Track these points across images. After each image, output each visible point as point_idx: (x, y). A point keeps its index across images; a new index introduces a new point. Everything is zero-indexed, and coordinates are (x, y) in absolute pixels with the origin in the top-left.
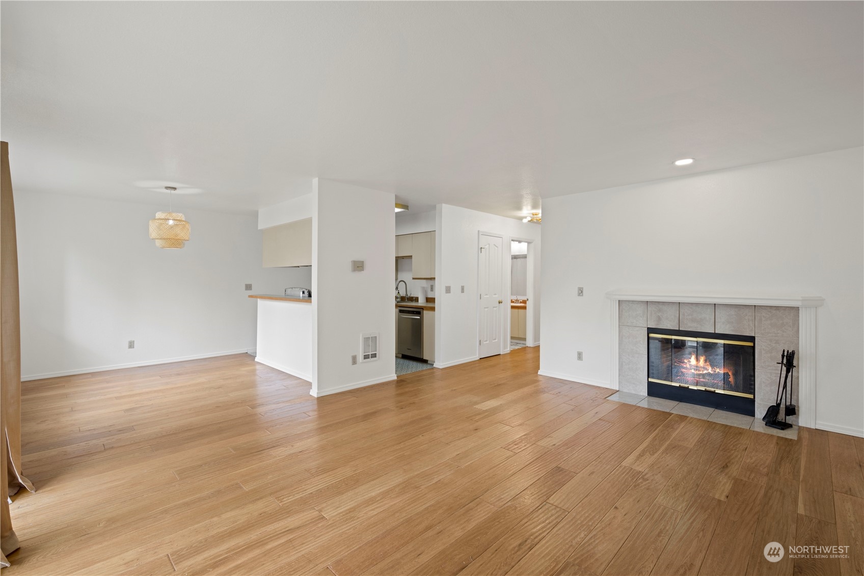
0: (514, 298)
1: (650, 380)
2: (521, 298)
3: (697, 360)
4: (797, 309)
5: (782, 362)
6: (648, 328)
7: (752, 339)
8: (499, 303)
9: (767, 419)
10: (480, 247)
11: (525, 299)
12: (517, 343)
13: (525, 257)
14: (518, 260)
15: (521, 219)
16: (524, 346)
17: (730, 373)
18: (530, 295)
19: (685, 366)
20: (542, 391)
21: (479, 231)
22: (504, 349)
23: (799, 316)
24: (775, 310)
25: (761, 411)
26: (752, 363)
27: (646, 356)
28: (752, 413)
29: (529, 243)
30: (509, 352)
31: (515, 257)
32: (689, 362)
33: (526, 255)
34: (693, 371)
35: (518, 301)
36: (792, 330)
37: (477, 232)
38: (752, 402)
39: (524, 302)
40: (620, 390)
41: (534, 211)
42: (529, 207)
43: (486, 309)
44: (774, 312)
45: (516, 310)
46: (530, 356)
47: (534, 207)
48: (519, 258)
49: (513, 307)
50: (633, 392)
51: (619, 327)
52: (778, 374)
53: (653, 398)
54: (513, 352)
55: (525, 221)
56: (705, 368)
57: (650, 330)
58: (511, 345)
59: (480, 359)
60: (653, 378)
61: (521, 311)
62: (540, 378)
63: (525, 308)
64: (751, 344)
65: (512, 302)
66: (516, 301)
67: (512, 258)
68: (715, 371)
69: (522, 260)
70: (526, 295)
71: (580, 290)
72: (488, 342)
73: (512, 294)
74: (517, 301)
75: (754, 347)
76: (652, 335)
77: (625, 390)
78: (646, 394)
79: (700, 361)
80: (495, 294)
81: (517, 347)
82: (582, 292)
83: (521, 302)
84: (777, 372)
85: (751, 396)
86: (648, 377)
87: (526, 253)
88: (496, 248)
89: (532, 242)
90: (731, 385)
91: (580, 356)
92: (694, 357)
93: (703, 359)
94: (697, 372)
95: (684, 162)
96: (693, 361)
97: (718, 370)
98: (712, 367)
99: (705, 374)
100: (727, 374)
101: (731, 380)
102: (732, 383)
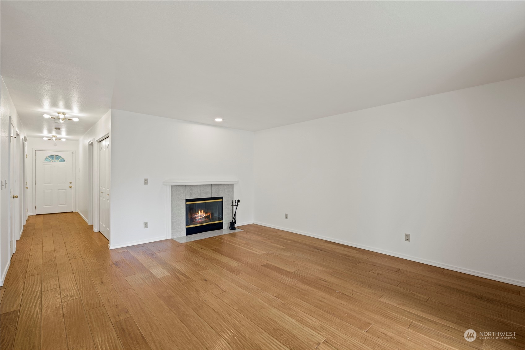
1: (187, 227)
3: (201, 212)
4: (233, 185)
5: (233, 205)
7: (222, 198)
10: (11, 135)
19: (197, 216)
21: (10, 117)
23: (234, 187)
26: (222, 208)
27: (185, 215)
28: (222, 228)
32: (198, 214)
34: (199, 217)
38: (222, 223)
40: (172, 238)
44: (228, 186)
50: (179, 237)
51: (172, 201)
56: (203, 215)
57: (187, 201)
64: (221, 200)
75: (223, 201)
76: (187, 203)
78: (185, 235)
91: (146, 225)
92: (200, 211)
93: (202, 211)
94: (201, 217)
95: (219, 120)
96: (199, 213)
97: (207, 215)
98: (205, 214)
99: (203, 218)
100: (209, 215)
101: (210, 217)
102: (211, 218)
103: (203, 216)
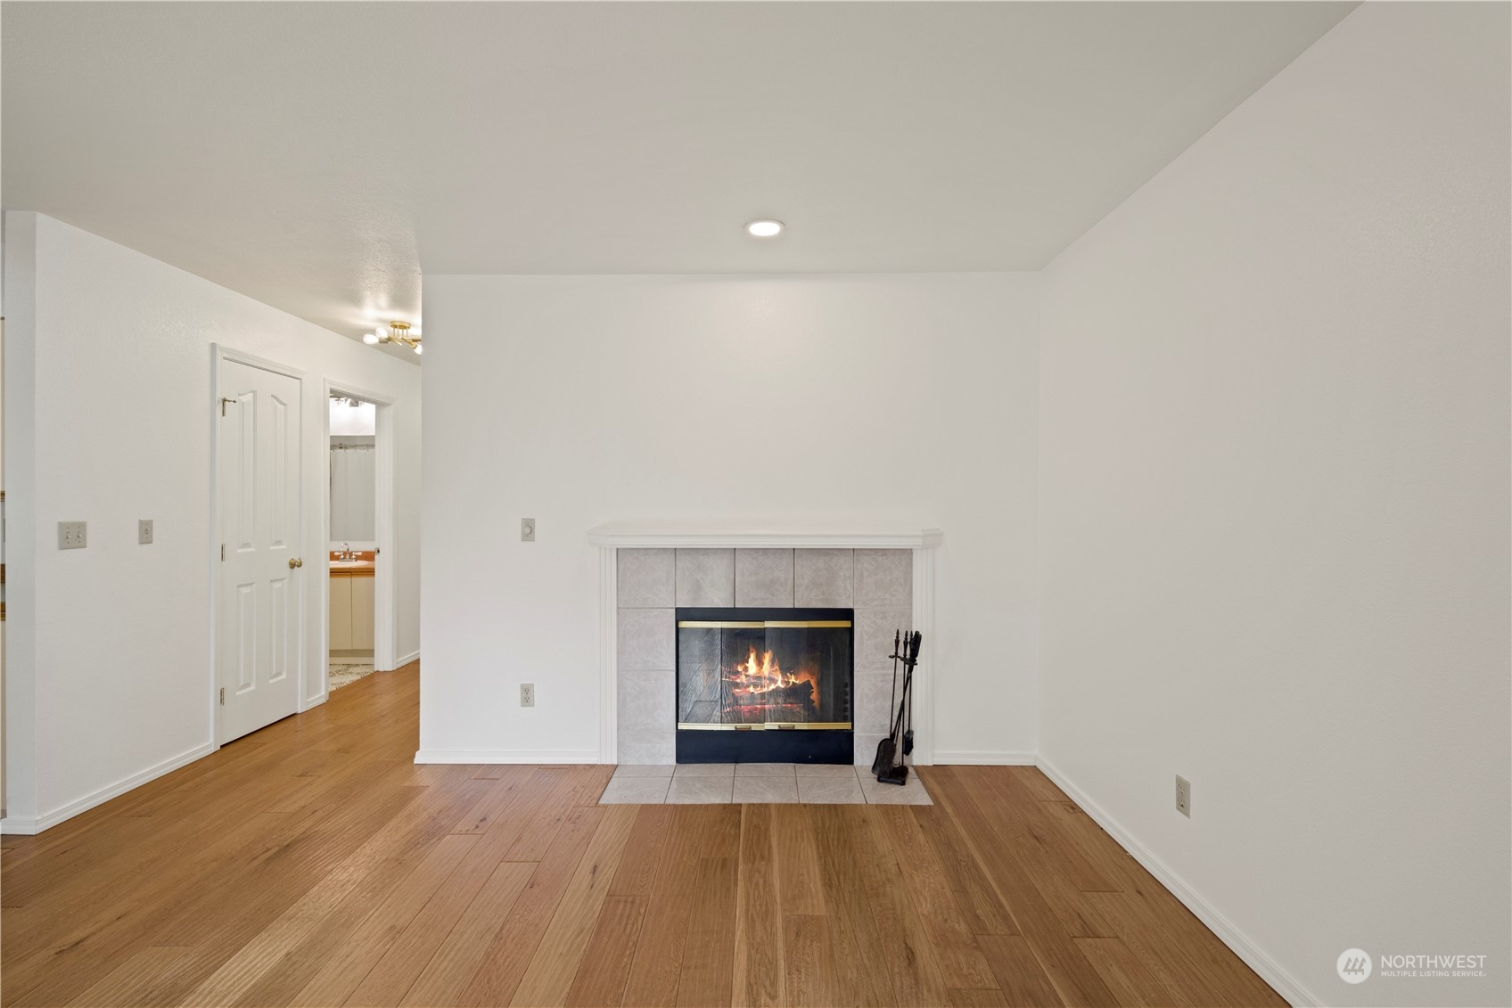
0: (339, 547)
1: (682, 726)
2: (359, 547)
3: (760, 663)
4: (907, 553)
5: (896, 653)
6: (677, 609)
7: (848, 614)
8: (292, 566)
9: (878, 769)
10: (219, 396)
11: (369, 547)
12: (349, 665)
13: (368, 443)
14: (349, 451)
15: (357, 334)
16: (369, 671)
17: (813, 683)
18: (384, 539)
19: (738, 681)
20: (431, 833)
21: (213, 346)
22: (308, 696)
23: (912, 565)
24: (882, 555)
25: (865, 754)
26: (847, 661)
27: (674, 673)
28: (848, 759)
29: (380, 405)
30: (323, 700)
31: (339, 444)
32: (746, 669)
33: (373, 437)
34: (751, 689)
35: (351, 554)
36: (904, 591)
37: (207, 349)
38: (849, 735)
39: (369, 556)
40: (622, 763)
41: (398, 316)
42: (383, 300)
43: (245, 590)
44: (880, 559)
45: (344, 581)
46: (385, 701)
47: (400, 300)
48: (355, 446)
49: (334, 573)
50: (648, 762)
51: (618, 612)
52: (890, 675)
53: (687, 765)
54: (337, 698)
55: (370, 339)
56: (773, 681)
57: (683, 614)
58: (332, 675)
59: (222, 747)
60: (686, 721)
61: (360, 581)
62: (422, 779)
63: (370, 572)
64: (846, 624)
65: (333, 557)
66: (345, 554)
67: (333, 447)
68: (788, 682)
69: (360, 452)
70: (373, 539)
71: (528, 525)
72: (252, 688)
73: (332, 537)
74: (348, 555)
75: (851, 630)
76: (683, 624)
77: (631, 762)
78: (673, 761)
79: (763, 664)
80: (278, 543)
81: (348, 679)
82: (532, 531)
83: (358, 558)
84: (888, 672)
85: (845, 726)
86: (677, 721)
87: (373, 433)
88: (282, 407)
89: (389, 405)
90: (814, 707)
91: (527, 695)
92: (752, 656)
93: (767, 657)
94: (758, 691)
95: (765, 229)
96: (752, 664)
97: (793, 679)
98: (784, 675)
99: (771, 693)
100: (807, 685)
101: (814, 696)
102: (816, 704)
103: (773, 687)
